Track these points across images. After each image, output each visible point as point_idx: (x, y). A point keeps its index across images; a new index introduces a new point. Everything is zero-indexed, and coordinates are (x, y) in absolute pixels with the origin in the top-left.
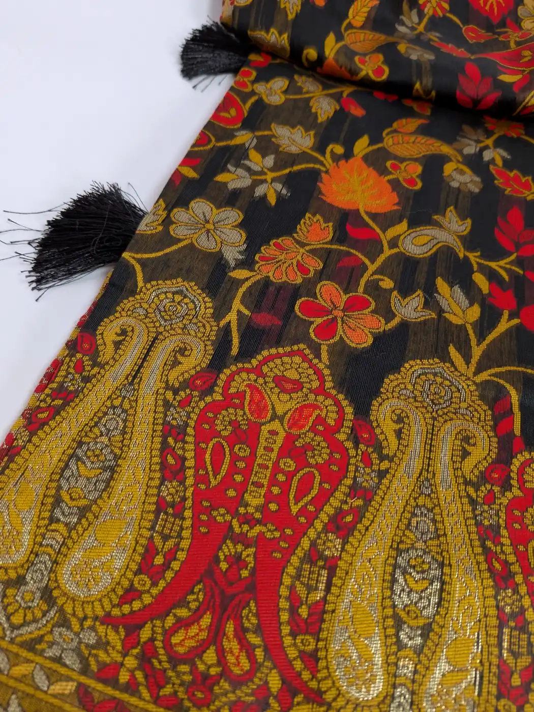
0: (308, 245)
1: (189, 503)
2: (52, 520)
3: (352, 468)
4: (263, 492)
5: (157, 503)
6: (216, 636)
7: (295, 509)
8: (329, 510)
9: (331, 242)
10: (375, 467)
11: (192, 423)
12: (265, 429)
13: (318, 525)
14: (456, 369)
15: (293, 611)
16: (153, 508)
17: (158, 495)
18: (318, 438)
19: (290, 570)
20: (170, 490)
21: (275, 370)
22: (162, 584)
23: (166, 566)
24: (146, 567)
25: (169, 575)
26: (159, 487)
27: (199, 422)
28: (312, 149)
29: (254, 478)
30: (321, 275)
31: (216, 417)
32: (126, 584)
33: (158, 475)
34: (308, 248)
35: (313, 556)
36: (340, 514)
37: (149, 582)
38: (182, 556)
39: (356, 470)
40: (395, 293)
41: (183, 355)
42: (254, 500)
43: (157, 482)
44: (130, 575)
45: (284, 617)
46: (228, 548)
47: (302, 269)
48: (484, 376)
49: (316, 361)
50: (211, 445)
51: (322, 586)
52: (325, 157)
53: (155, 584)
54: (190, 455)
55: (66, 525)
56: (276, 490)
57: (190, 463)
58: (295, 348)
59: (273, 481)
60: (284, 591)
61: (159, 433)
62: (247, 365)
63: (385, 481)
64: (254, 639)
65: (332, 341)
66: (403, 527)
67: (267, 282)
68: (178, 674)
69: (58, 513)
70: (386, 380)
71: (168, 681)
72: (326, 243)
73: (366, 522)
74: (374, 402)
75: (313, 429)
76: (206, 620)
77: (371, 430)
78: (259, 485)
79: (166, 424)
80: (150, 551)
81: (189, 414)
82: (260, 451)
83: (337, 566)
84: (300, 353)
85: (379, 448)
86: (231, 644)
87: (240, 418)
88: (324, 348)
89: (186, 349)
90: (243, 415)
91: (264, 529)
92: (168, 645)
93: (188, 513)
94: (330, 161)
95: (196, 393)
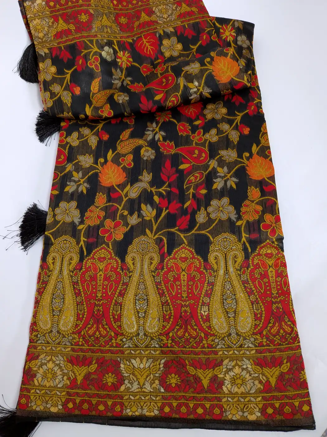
0: (100, 206)
1: (84, 301)
2: (54, 315)
3: (122, 278)
4: (101, 292)
5: (77, 303)
6: (98, 329)
7: (110, 294)
8: (118, 291)
9: (106, 203)
10: (128, 276)
11: (79, 279)
12: (98, 275)
13: (116, 296)
14: (148, 237)
15: (114, 318)
16: (76, 305)
17: (76, 301)
18: (112, 273)
19: (111, 309)
20: (79, 299)
21: (98, 256)
22: (83, 321)
23: (83, 317)
24: (78, 319)
25: (84, 319)
26: (76, 299)
27: (81, 279)
28: (93, 163)
29: (98, 289)
30: (105, 218)
31: (85, 276)
32: (75, 324)
33: (75, 296)
34: (99, 208)
35: (116, 303)
36: (121, 291)
37: (80, 322)
38: (86, 313)
39: (123, 278)
40: (129, 216)
41: (71, 260)
42: (99, 295)
43: (75, 298)
44: (75, 322)
45: (112, 319)
46: (96, 308)
47: (99, 217)
48: (156, 236)
49: (108, 249)
50: (85, 284)
51: (119, 310)
52: (98, 166)
53: (81, 322)
54: (81, 288)
55: (57, 315)
56: (104, 291)
57: (82, 290)
58: (102, 246)
59: (103, 288)
60: (111, 314)
61: (72, 285)
62: (90, 257)
63: (131, 278)
64: (106, 327)
65: (112, 240)
66: (137, 289)
67: (89, 226)
68: (91, 339)
69: (54, 313)
70: (129, 248)
71: (90, 341)
72: (105, 204)
73: (127, 291)
74: (126, 256)
75: (111, 271)
76: (95, 326)
77: (126, 266)
78: (100, 291)
79: (73, 282)
80: (78, 315)
81: (78, 277)
82: (98, 281)
83: (122, 304)
84: (103, 248)
85: (128, 269)
86: (101, 329)
87: (91, 274)
88: (110, 244)
89: (72, 258)
90: (91, 273)
91: (103, 301)
92: (88, 334)
93: (84, 303)
94: (101, 167)
95: (78, 271)
